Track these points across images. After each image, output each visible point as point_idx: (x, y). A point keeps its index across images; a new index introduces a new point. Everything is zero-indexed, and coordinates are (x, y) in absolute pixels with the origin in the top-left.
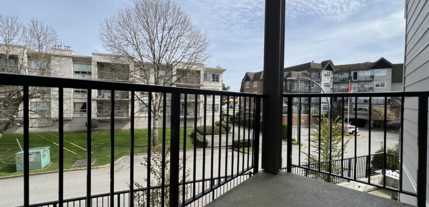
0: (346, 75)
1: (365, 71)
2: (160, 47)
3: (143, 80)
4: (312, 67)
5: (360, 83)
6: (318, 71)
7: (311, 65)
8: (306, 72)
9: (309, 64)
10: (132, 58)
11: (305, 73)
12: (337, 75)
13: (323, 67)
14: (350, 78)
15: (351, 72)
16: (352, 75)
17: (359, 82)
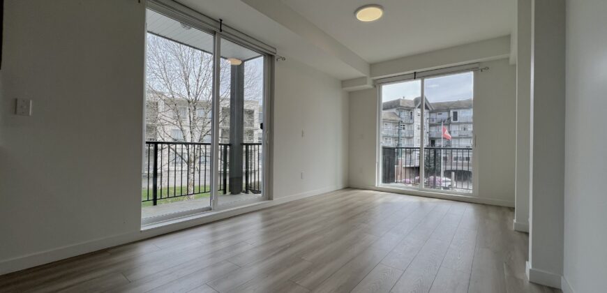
0: (445, 116)
1: (466, 110)
2: (198, 81)
3: (175, 123)
4: (401, 105)
5: (461, 126)
6: (410, 110)
7: (401, 102)
8: (394, 110)
9: (398, 101)
10: (162, 94)
11: (394, 113)
12: (433, 115)
13: (416, 105)
14: (449, 119)
15: (449, 112)
16: (452, 115)
17: (459, 124)
